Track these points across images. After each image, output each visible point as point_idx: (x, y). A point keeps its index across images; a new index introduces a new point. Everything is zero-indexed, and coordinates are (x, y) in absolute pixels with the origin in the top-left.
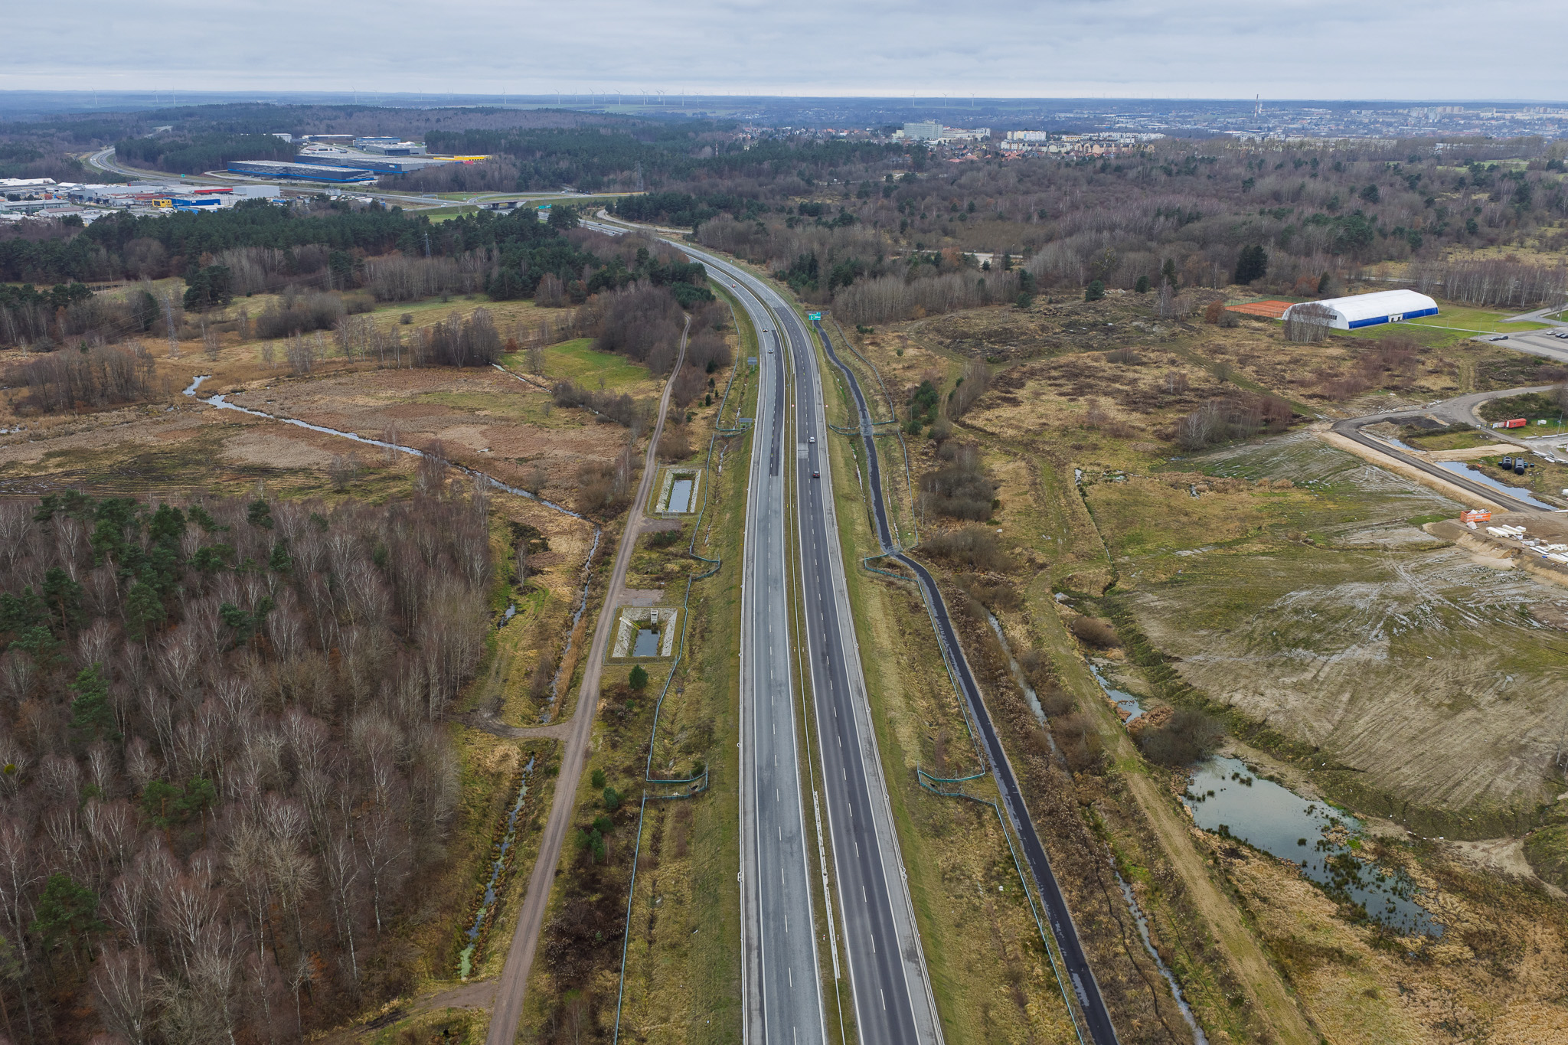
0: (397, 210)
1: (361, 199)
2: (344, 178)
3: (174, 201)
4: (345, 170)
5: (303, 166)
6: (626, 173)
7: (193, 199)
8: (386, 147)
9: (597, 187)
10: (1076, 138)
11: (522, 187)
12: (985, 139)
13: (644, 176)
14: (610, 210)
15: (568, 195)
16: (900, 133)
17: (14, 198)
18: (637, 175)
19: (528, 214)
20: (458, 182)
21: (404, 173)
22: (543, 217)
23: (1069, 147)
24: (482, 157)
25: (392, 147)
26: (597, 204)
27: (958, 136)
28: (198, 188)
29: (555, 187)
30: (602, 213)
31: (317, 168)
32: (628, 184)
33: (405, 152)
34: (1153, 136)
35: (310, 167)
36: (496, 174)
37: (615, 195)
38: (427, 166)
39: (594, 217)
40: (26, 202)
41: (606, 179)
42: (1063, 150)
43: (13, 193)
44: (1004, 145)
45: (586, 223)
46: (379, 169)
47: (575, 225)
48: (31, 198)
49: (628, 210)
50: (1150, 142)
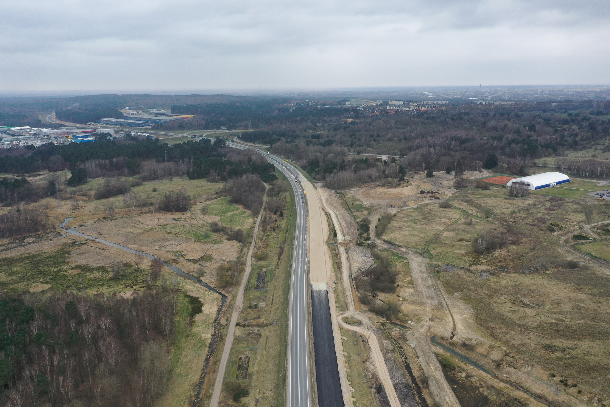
0: (157, 140)
1: (143, 134)
2: (139, 125)
3: (73, 136)
4: (139, 122)
5: (123, 120)
6: (245, 122)
7: (80, 135)
8: (156, 112)
9: (234, 127)
10: (415, 104)
11: (206, 128)
12: (381, 105)
13: (252, 123)
14: (239, 137)
15: (224, 131)
16: (349, 103)
17: (13, 135)
18: (249, 123)
19: (207, 140)
20: (181, 126)
21: (161, 123)
22: (213, 140)
23: (413, 108)
24: (192, 116)
25: (158, 112)
26: (233, 135)
27: (371, 103)
28: (83, 130)
29: (218, 128)
30: (235, 139)
31: (129, 121)
32: (246, 127)
33: (162, 114)
34: (444, 102)
35: (127, 121)
36: (196, 123)
37: (240, 131)
38: (170, 121)
39: (233, 141)
40: (18, 137)
41: (237, 125)
42: (411, 109)
43: (13, 133)
44: (388, 108)
45: (229, 144)
46: (152, 121)
47: (225, 145)
48: (19, 135)
49: (246, 138)
50: (443, 105)
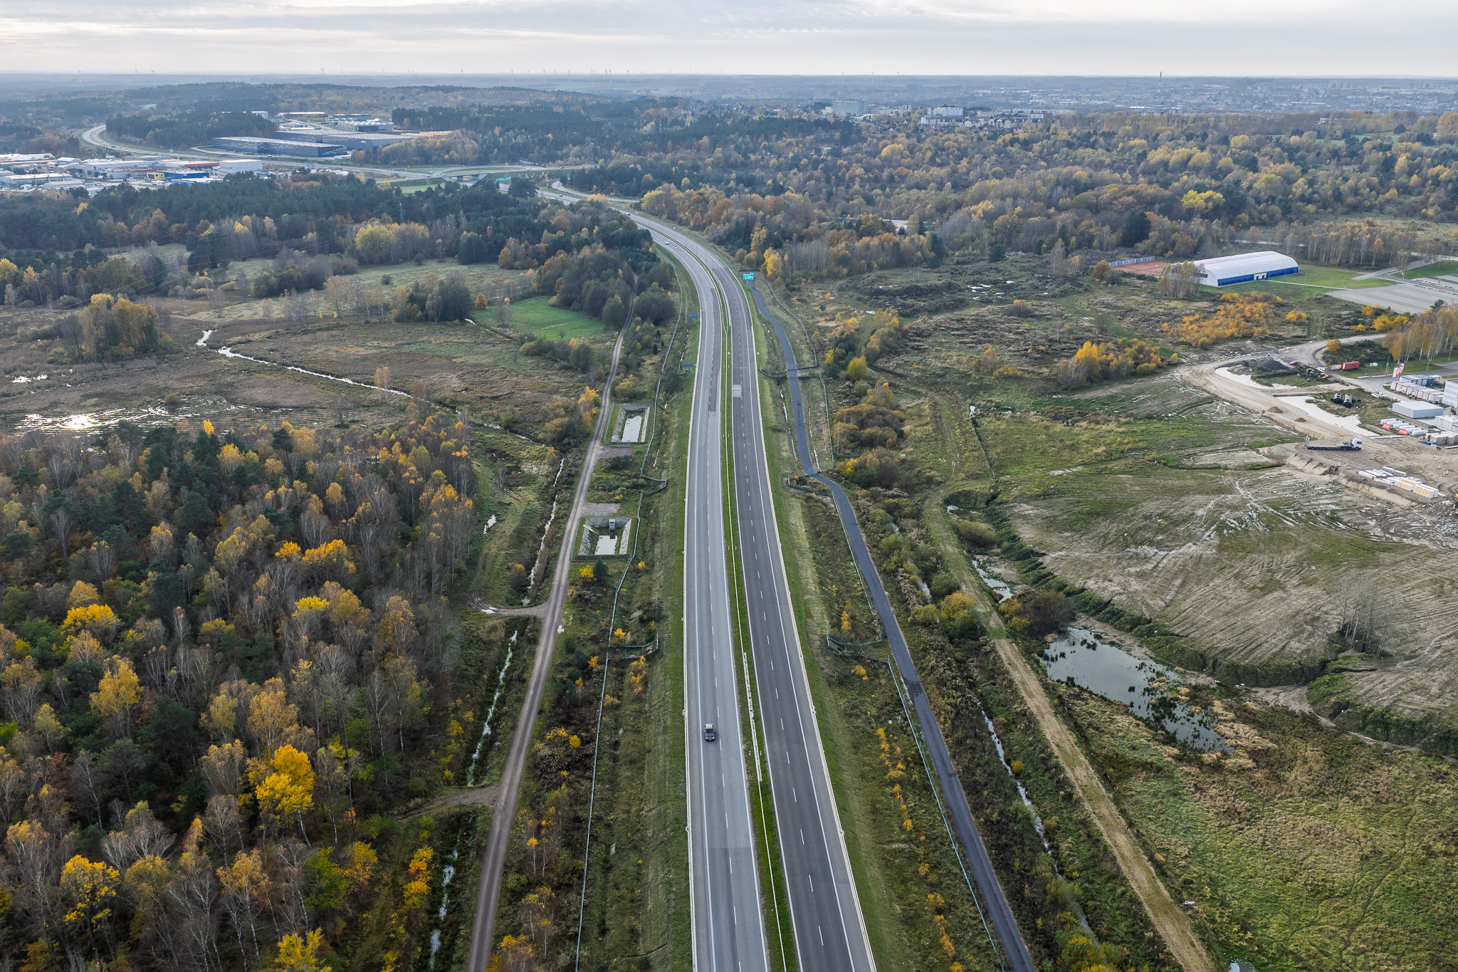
0: (371, 182)
1: (338, 172)
2: (321, 152)
3: (167, 175)
4: (321, 145)
5: (282, 142)
6: (578, 147)
7: (184, 173)
8: (356, 124)
9: (551, 158)
10: (990, 115)
11: (483, 160)
12: (906, 115)
13: (594, 150)
14: (564, 181)
15: (527, 168)
16: (828, 110)
17: (20, 172)
18: (588, 150)
19: (489, 185)
20: (425, 157)
21: (374, 148)
22: (504, 188)
23: (982, 122)
24: (446, 133)
25: (362, 124)
26: (552, 176)
27: (883, 112)
28: (187, 163)
29: (513, 160)
30: (557, 184)
31: (295, 143)
32: (580, 158)
33: (374, 129)
34: (1062, 112)
35: (288, 142)
36: (459, 148)
37: (568, 168)
38: (395, 142)
39: (550, 188)
40: (31, 176)
41: (559, 153)
42: (978, 125)
43: (19, 167)
44: (924, 120)
45: (543, 194)
46: (352, 145)
47: (533, 194)
48: (35, 172)
49: (582, 182)
50: (1058, 117)
